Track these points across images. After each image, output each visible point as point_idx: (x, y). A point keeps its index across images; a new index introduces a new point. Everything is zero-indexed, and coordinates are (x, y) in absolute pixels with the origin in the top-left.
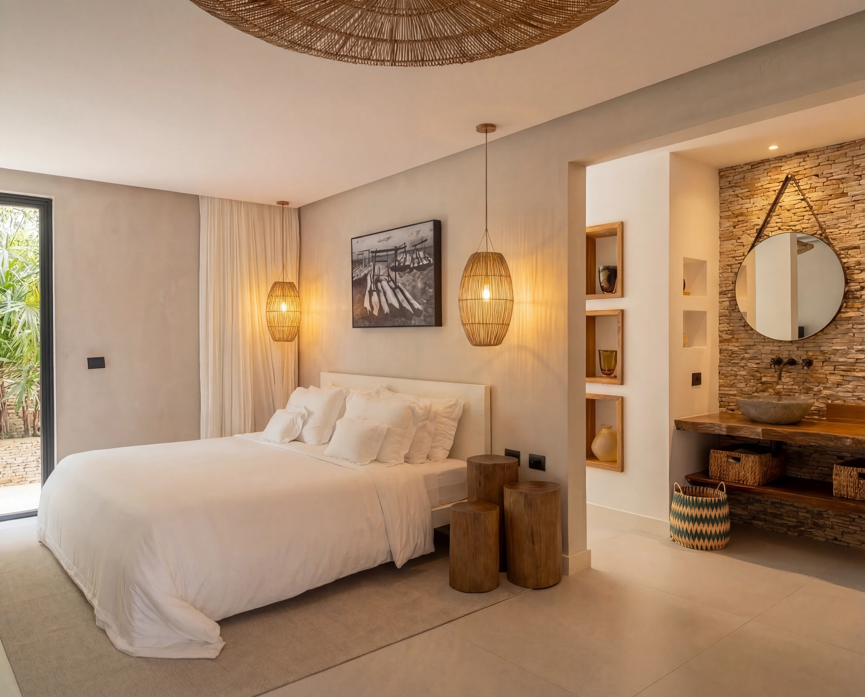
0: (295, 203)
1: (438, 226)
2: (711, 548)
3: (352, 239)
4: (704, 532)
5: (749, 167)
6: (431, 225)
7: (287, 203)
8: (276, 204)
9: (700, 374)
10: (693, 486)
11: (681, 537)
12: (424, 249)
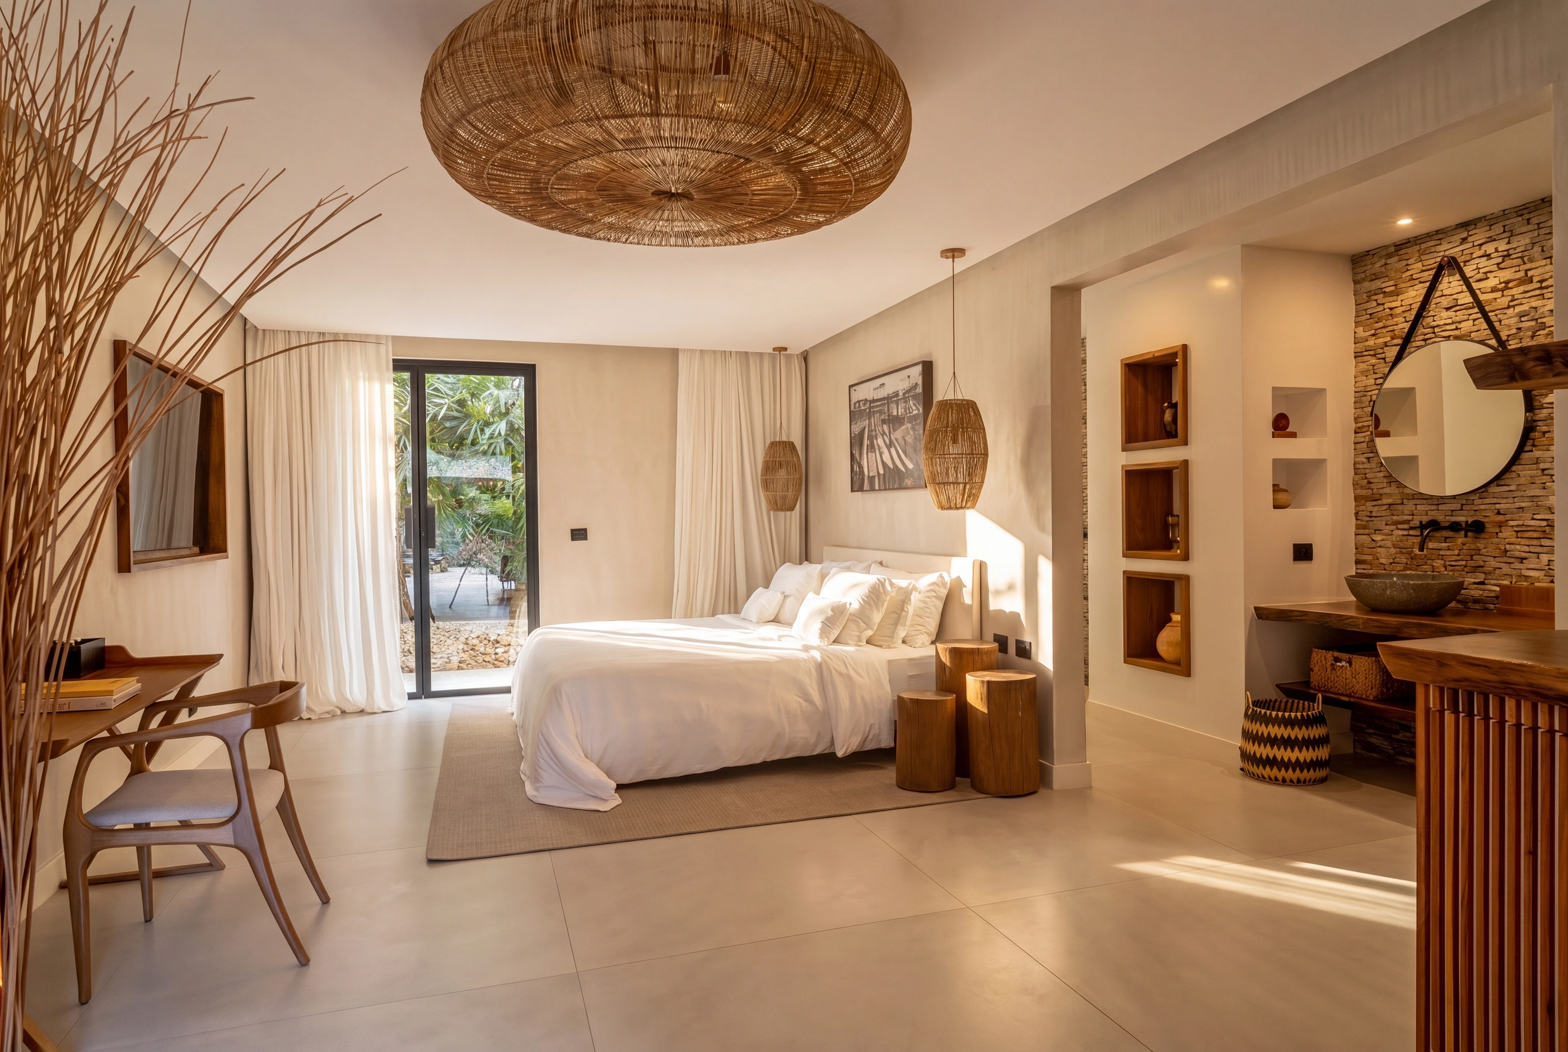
0: (796, 348)
1: (928, 368)
2: (1299, 781)
3: (850, 387)
4: (1286, 760)
5: (1393, 249)
6: (919, 368)
7: (785, 349)
8: (771, 351)
9: (1311, 545)
10: (1288, 699)
11: (1253, 766)
12: (915, 397)
